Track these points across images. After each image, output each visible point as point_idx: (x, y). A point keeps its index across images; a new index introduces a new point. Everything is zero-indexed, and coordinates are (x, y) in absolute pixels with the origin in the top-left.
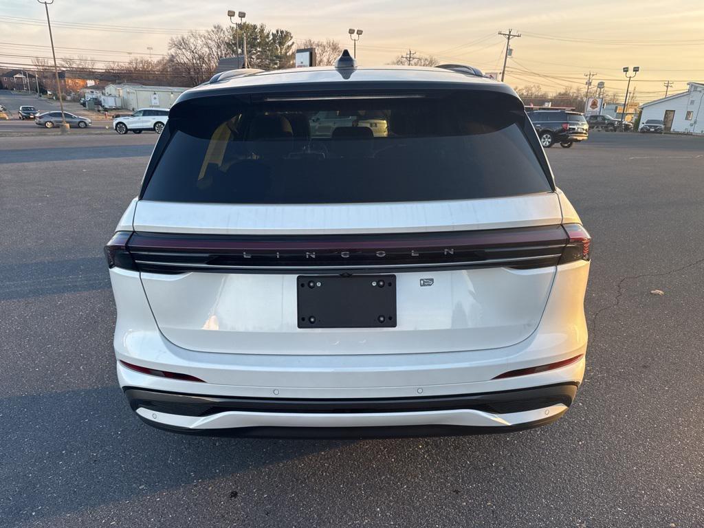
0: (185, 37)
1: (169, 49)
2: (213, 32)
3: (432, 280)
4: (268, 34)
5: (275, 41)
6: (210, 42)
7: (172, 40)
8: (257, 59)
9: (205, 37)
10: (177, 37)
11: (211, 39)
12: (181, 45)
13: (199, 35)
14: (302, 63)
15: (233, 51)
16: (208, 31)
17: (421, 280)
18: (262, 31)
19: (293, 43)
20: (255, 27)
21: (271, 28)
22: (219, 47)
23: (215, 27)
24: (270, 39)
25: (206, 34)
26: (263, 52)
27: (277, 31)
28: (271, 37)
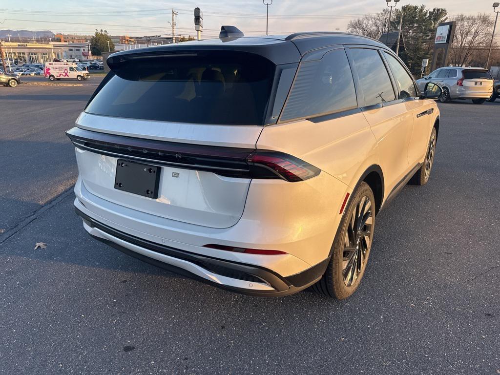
0: (361, 19)
1: (348, 29)
2: (382, 14)
3: (178, 174)
4: (426, 13)
5: (430, 19)
6: (378, 22)
7: (351, 22)
8: (413, 33)
9: (374, 19)
10: (354, 20)
11: (379, 20)
12: (356, 25)
13: (371, 17)
14: (441, 34)
15: (395, 28)
16: (378, 14)
17: (173, 173)
18: (422, 10)
19: (447, 18)
20: (416, 8)
21: (429, 8)
22: (384, 25)
23: (384, 11)
24: (427, 16)
25: (376, 16)
26: (419, 27)
27: (434, 10)
28: (428, 15)
